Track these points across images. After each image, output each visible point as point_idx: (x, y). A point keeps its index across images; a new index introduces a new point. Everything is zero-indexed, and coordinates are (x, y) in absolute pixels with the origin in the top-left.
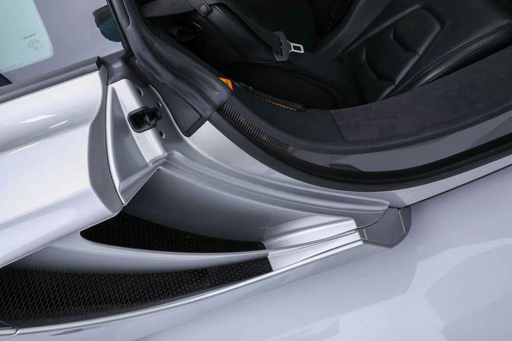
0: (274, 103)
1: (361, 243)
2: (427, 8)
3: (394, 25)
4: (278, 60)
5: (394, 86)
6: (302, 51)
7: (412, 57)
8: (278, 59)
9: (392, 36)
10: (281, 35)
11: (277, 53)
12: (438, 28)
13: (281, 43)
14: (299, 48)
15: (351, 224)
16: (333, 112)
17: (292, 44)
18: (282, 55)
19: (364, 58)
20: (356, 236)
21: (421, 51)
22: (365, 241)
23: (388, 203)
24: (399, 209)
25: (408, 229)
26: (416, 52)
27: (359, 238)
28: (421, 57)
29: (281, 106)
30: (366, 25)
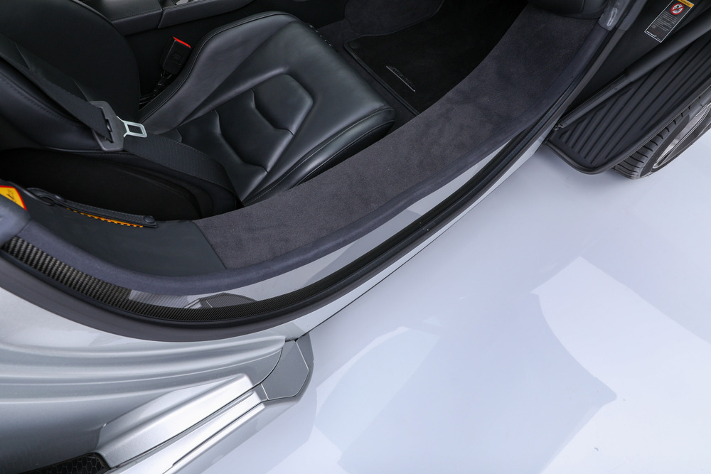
0: (103, 219)
1: (262, 407)
2: (293, 74)
3: (255, 89)
4: (104, 149)
5: (266, 173)
6: (144, 135)
7: (284, 135)
8: (105, 147)
9: (253, 105)
10: (105, 106)
11: (102, 137)
12: (308, 102)
13: (107, 121)
14: (137, 130)
15: (244, 383)
16: (200, 222)
17: (126, 123)
18: (112, 142)
19: (218, 130)
20: (254, 399)
21: (294, 129)
22: (266, 403)
23: (284, 338)
24: (296, 340)
25: (311, 366)
26: (287, 130)
27: (257, 400)
28: (295, 136)
29: (116, 222)
30: (216, 85)
